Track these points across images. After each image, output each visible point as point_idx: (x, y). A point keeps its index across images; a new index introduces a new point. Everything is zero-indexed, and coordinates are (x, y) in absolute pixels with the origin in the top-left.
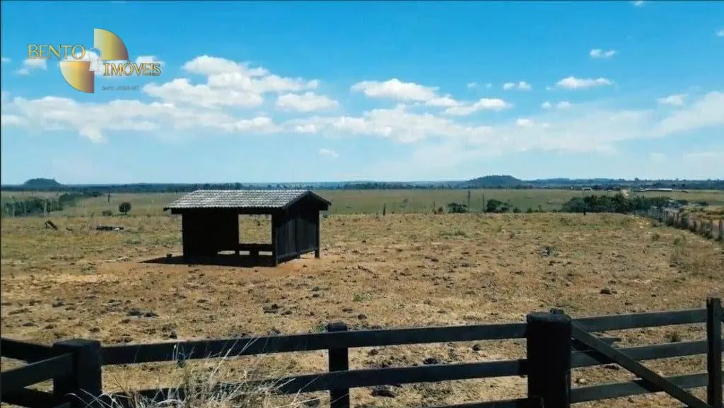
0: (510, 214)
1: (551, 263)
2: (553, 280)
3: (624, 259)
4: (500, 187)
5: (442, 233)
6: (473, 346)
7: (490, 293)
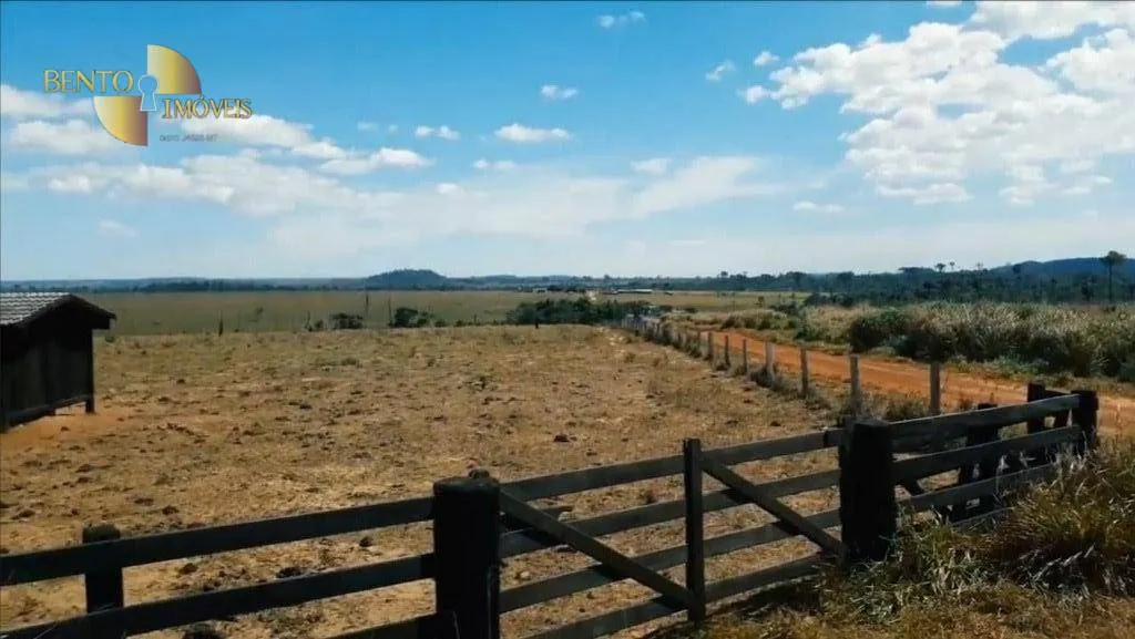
0: (430, 329)
1: (487, 401)
2: (489, 426)
3: (587, 390)
4: (416, 288)
5: (320, 362)
6: (361, 538)
7: (392, 454)
